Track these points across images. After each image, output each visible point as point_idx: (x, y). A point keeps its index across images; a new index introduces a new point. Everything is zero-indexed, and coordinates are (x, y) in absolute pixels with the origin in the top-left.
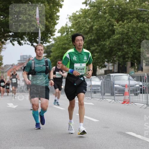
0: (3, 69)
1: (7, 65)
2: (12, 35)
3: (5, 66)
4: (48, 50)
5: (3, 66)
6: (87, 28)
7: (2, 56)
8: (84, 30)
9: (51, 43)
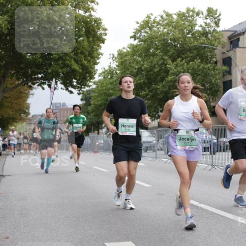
0: (30, 120)
1: (35, 115)
2: (42, 76)
3: (33, 116)
4: (88, 96)
5: (30, 116)
6: (135, 69)
7: (28, 104)
8: (131, 71)
9: (91, 88)
